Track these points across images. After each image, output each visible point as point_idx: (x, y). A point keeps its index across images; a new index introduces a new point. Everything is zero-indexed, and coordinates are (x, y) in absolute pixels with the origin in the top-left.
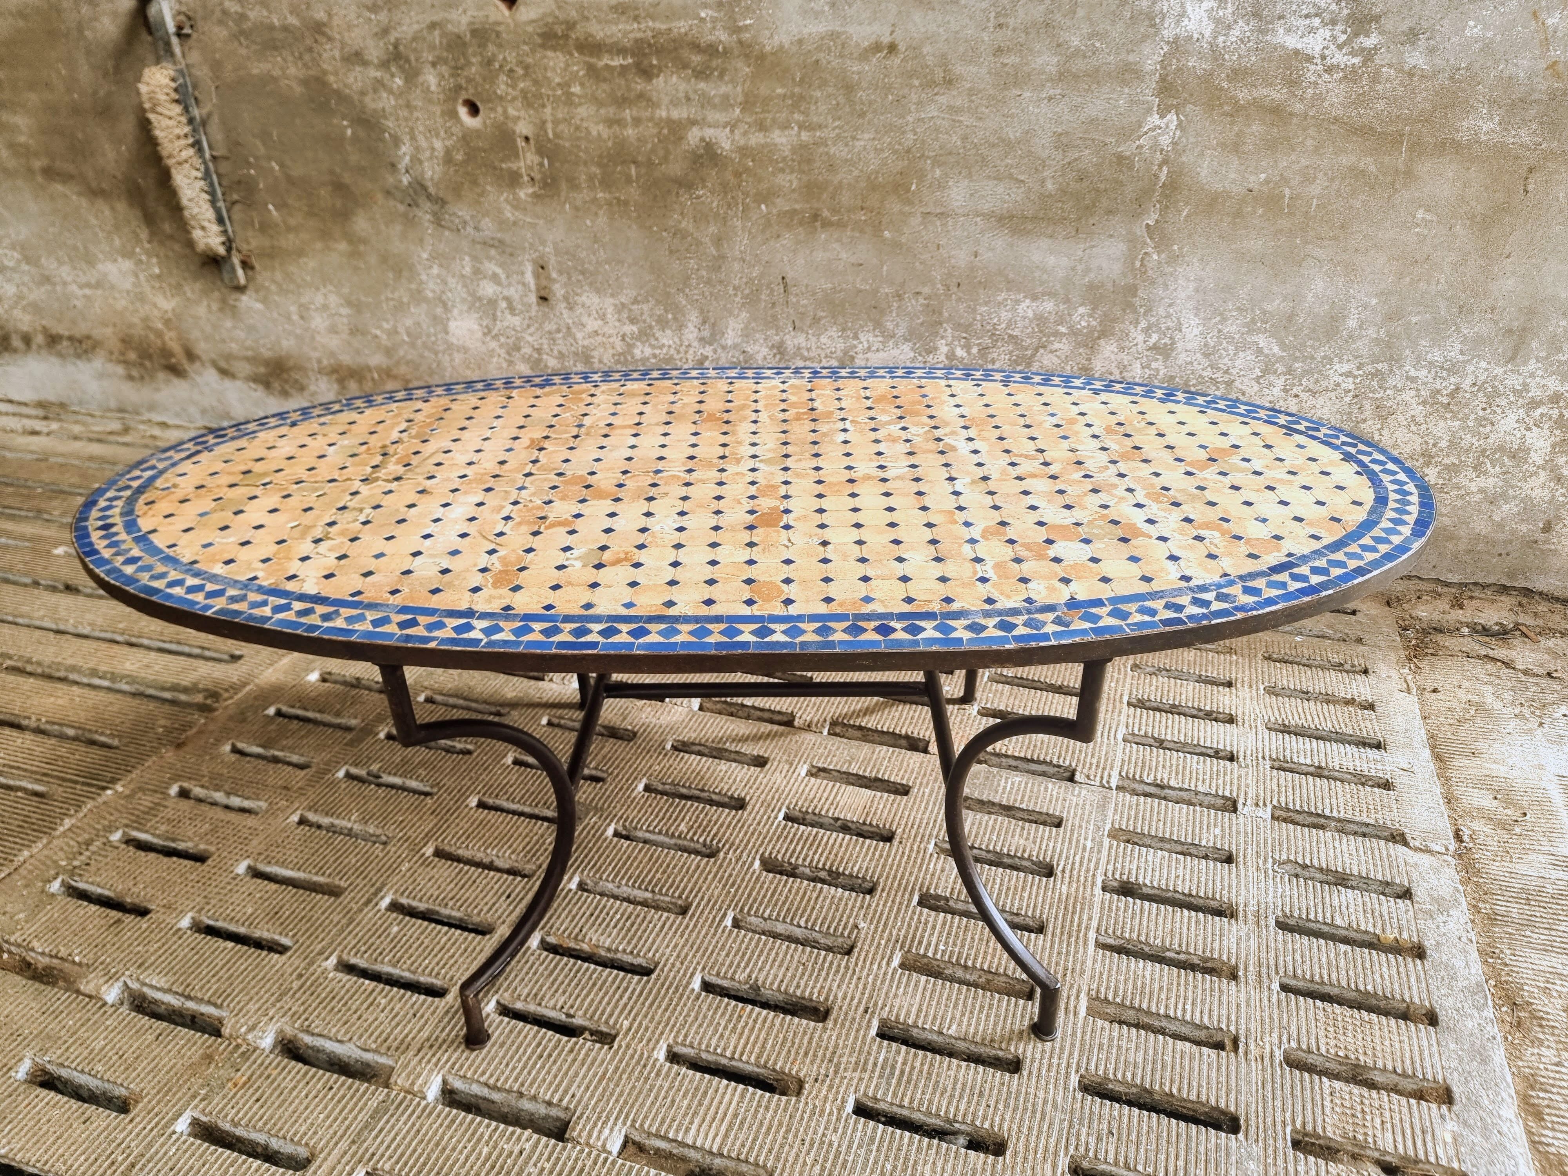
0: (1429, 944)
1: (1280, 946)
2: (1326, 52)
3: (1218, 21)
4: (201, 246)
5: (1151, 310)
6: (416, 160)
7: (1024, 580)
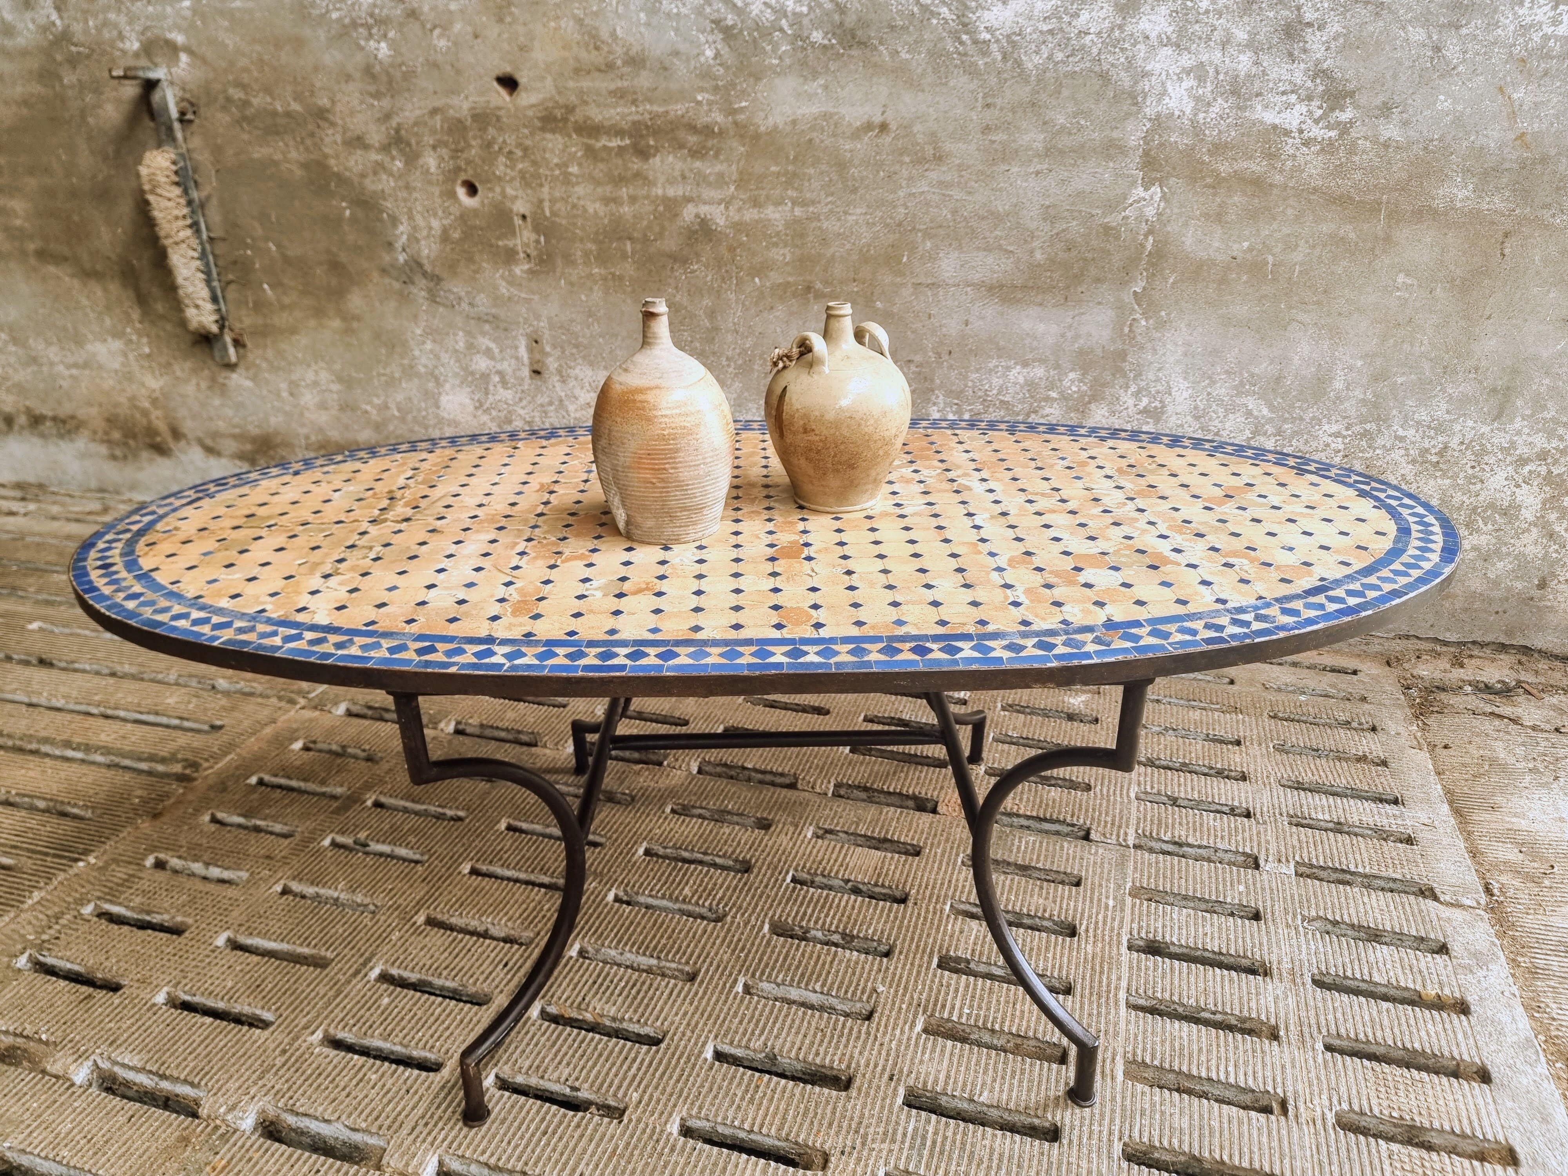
0: (1471, 999)
1: (1320, 1005)
2: (1304, 127)
3: (1198, 99)
4: (193, 325)
5: (1140, 375)
6: (413, 238)
7: (1058, 604)
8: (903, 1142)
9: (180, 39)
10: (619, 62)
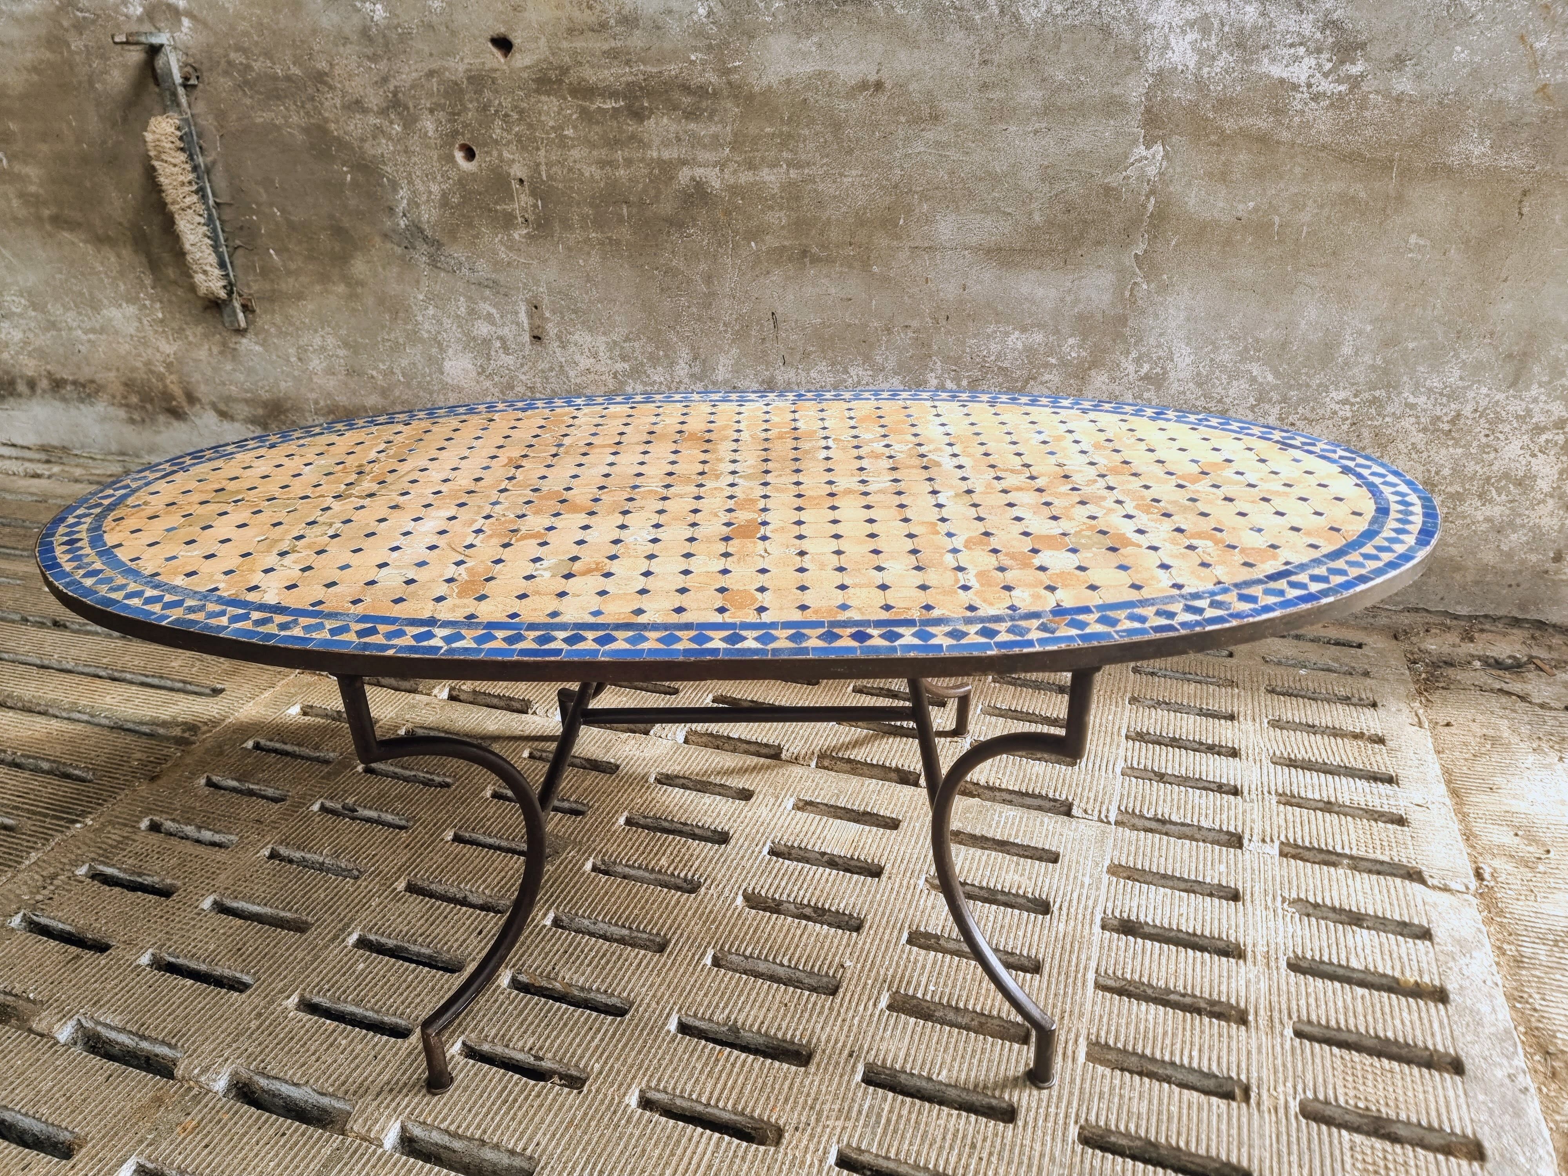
0: (1451, 987)
1: (1293, 989)
2: (1312, 81)
3: (1202, 53)
4: (202, 291)
5: (1141, 340)
6: (413, 203)
7: (1008, 588)
8: (857, 1120)
9: (181, 3)
10: (612, 22)
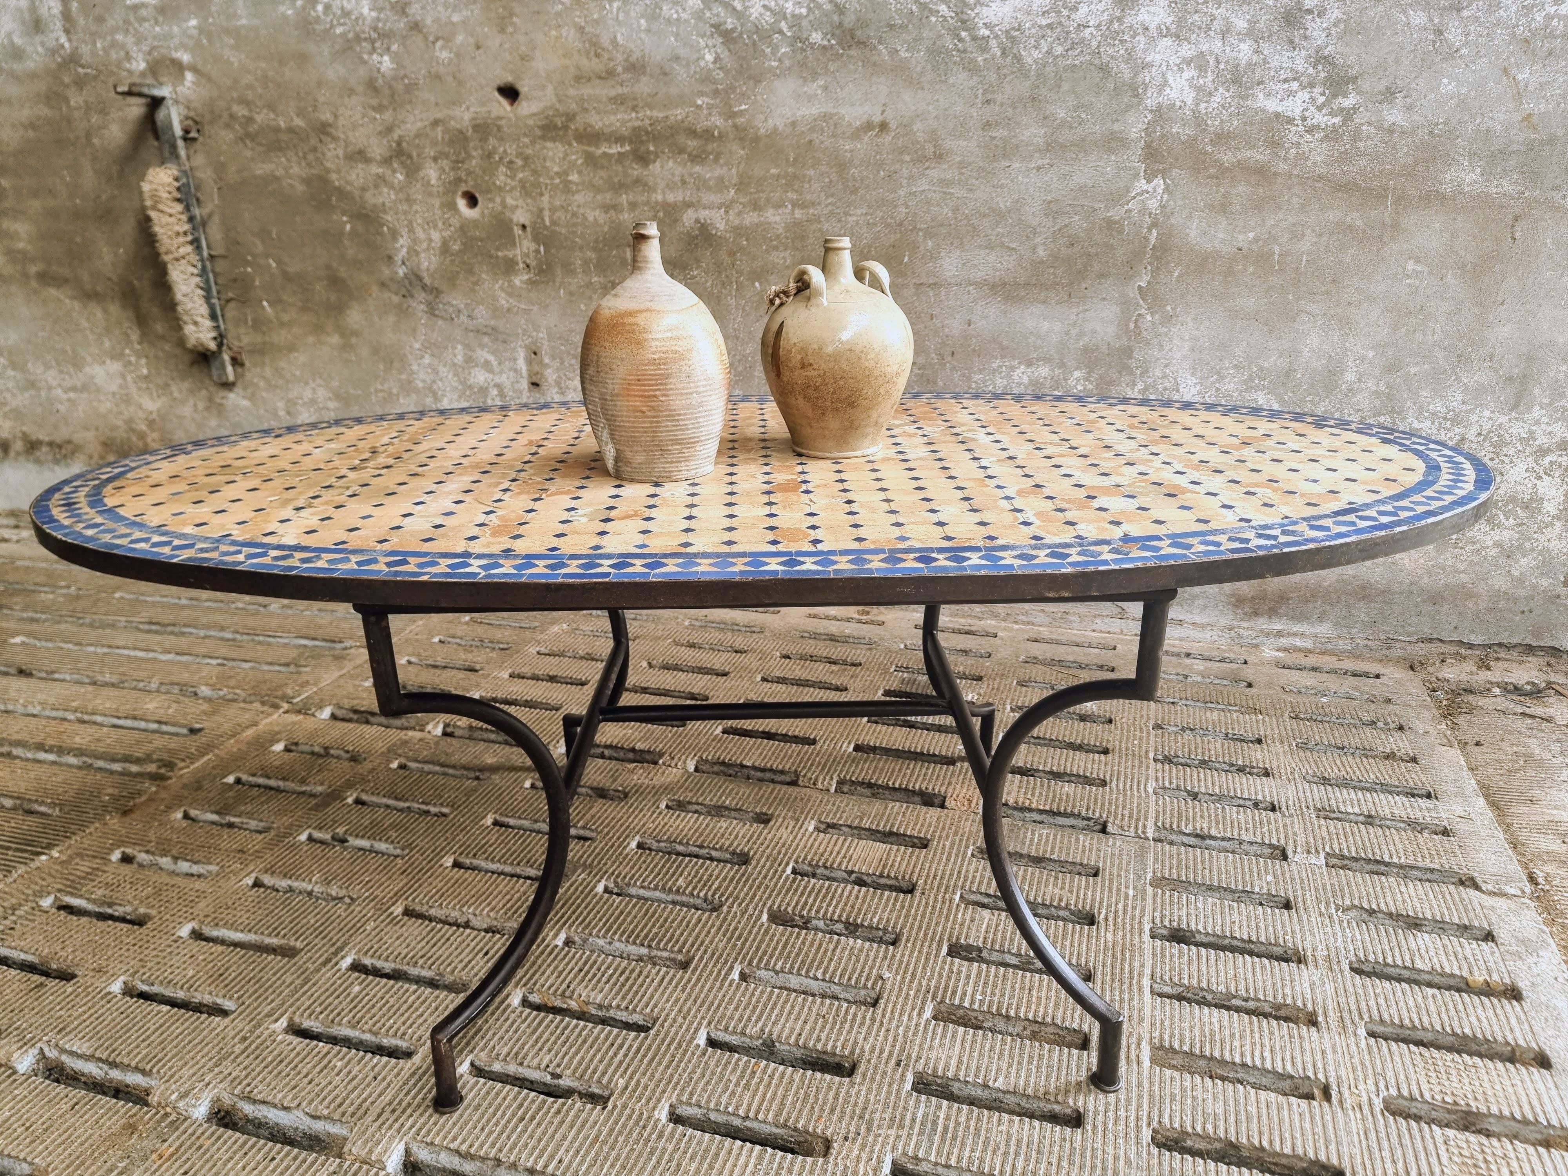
0: (1523, 985)
1: (1360, 991)
2: (1307, 114)
3: (1199, 89)
4: (191, 342)
5: (1147, 371)
6: (413, 252)
7: (1071, 524)
8: (911, 1129)
9: (185, 58)
10: (620, 69)
